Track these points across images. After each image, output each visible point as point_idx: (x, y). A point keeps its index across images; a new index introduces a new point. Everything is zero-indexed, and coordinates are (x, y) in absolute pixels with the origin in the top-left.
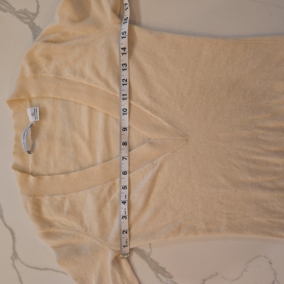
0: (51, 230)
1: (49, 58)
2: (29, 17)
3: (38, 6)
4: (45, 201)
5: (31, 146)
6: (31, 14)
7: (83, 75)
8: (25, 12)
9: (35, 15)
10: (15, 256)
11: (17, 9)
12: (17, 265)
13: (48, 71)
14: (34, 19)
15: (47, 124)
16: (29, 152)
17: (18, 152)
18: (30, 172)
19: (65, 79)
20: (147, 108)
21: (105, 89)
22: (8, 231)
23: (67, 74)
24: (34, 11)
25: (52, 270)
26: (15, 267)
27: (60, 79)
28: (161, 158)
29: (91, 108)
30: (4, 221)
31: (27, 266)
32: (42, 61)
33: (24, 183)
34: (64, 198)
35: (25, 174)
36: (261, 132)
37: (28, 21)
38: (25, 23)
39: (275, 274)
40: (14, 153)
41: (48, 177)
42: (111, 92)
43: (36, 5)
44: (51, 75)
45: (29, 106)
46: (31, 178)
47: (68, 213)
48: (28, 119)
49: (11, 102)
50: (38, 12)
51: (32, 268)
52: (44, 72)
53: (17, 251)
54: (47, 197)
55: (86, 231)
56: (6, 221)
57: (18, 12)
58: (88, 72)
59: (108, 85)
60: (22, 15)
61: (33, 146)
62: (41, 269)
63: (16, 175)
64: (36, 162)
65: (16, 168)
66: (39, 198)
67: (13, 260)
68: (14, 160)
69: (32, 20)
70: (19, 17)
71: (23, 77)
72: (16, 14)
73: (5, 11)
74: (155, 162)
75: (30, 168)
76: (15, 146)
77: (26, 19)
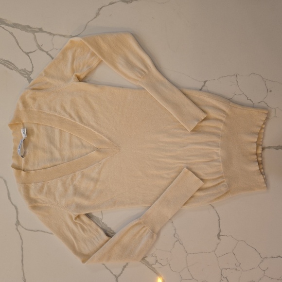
0: (36, 204)
1: (34, 99)
2: (27, 74)
3: (33, 67)
4: (32, 186)
5: (23, 152)
6: (29, 72)
7: (55, 111)
8: (24, 70)
9: (31, 72)
10: (18, 223)
11: (19, 69)
12: (19, 229)
13: (34, 107)
14: (30, 75)
15: (33, 139)
16: (22, 157)
17: (15, 156)
18: (23, 169)
19: (44, 113)
20: (95, 130)
21: (69, 119)
22: (14, 207)
23: (45, 109)
24: (30, 70)
25: (42, 231)
26: (18, 230)
27: (41, 112)
28: (104, 160)
29: (61, 130)
30: (11, 201)
31: (25, 229)
32: (30, 101)
33: (18, 176)
34: (44, 184)
35: (19, 170)
36: (162, 144)
37: (27, 76)
38: (25, 77)
39: (175, 229)
40: (13, 157)
41: (33, 171)
42: (72, 121)
43: (32, 66)
44: (35, 110)
45: (22, 128)
46: (23, 173)
47: (46, 193)
48: (22, 136)
49: (11, 126)
50: (33, 71)
51: (29, 230)
52: (31, 107)
53: (19, 220)
54: (33, 184)
55: (58, 204)
56: (12, 201)
57: (20, 70)
58: (58, 108)
59: (71, 116)
60: (23, 72)
61: (25, 153)
62: (34, 231)
63: (13, 171)
64: (27, 162)
65: (14, 166)
66: (28, 185)
67: (17, 226)
68: (13, 161)
69: (29, 75)
70: (21, 73)
71: (18, 110)
72: (19, 72)
73: (12, 69)
74: (100, 162)
75: (23, 166)
76: (14, 153)
77: (25, 75)
